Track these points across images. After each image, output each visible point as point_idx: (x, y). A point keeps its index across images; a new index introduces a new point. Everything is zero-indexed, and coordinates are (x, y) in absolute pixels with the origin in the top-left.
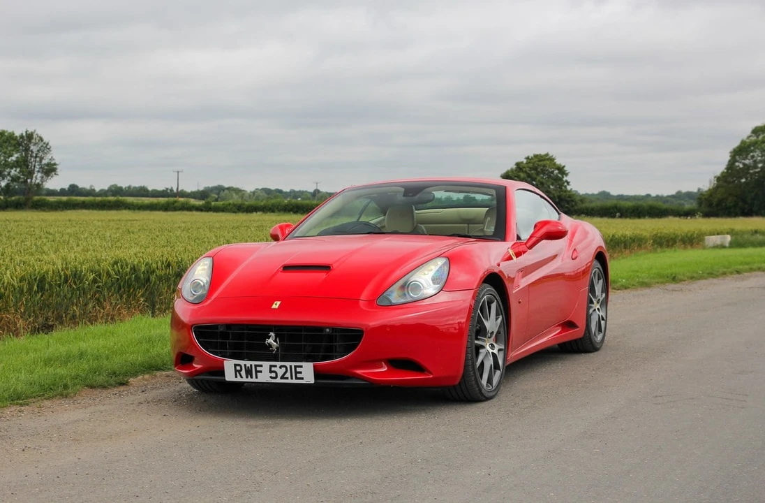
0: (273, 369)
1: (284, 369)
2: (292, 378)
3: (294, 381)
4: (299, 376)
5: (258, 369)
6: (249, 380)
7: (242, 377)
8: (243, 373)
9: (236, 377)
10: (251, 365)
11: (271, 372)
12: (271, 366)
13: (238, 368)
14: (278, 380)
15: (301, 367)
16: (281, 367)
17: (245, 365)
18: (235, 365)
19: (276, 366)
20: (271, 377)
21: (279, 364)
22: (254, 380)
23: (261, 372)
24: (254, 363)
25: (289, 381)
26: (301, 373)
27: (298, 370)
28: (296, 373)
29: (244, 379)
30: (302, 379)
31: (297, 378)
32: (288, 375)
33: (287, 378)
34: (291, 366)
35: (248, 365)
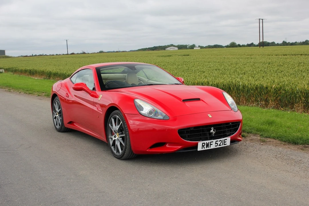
0: (217, 142)
1: (220, 142)
2: (223, 145)
3: (224, 146)
4: (225, 143)
5: (211, 143)
6: (207, 149)
7: (204, 148)
8: (205, 146)
9: (202, 148)
10: (209, 142)
11: (216, 144)
12: (216, 141)
13: (204, 144)
14: (218, 147)
15: (226, 139)
16: (219, 141)
17: (207, 143)
18: (203, 143)
19: (218, 141)
20: (216, 146)
21: (219, 140)
22: (209, 148)
23: (212, 144)
24: (210, 141)
25: (222, 146)
26: (226, 142)
27: (225, 141)
28: (225, 142)
29: (205, 149)
30: (226, 144)
31: (224, 144)
32: (221, 144)
33: (221, 145)
34: (223, 140)
35: (208, 143)
